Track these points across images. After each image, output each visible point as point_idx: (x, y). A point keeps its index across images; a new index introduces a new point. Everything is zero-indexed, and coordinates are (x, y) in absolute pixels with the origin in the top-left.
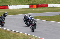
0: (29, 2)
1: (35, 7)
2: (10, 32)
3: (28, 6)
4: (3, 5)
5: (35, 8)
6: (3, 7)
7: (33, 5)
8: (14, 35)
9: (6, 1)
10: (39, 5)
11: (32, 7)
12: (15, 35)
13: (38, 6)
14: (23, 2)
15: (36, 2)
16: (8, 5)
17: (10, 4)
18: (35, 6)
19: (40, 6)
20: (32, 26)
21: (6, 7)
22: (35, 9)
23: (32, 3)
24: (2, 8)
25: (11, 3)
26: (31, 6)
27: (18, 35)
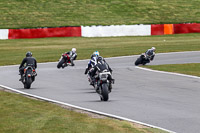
0: (149, 15)
1: (171, 31)
2: (85, 116)
3: (144, 30)
4: (64, 24)
5: (168, 35)
6: (63, 32)
7: (162, 24)
8: (98, 125)
9: (75, 11)
10: (181, 24)
11: (159, 32)
12: (101, 126)
13: (179, 29)
14: (129, 15)
15: (172, 14)
16: (78, 24)
17: (86, 22)
18: (170, 28)
19: (185, 29)
20: (101, 84)
21: (72, 32)
22: (168, 38)
23: (158, 19)
24: (58, 33)
25: (89, 19)
26: (157, 29)
27: (111, 128)
